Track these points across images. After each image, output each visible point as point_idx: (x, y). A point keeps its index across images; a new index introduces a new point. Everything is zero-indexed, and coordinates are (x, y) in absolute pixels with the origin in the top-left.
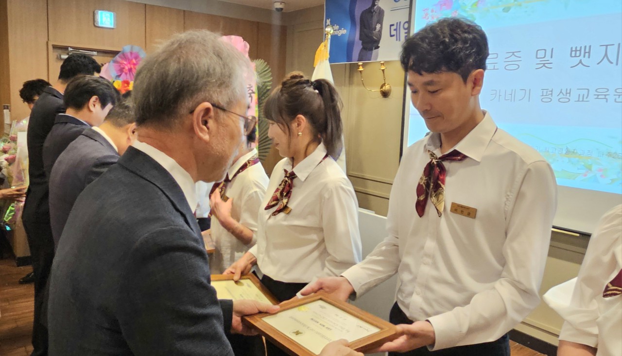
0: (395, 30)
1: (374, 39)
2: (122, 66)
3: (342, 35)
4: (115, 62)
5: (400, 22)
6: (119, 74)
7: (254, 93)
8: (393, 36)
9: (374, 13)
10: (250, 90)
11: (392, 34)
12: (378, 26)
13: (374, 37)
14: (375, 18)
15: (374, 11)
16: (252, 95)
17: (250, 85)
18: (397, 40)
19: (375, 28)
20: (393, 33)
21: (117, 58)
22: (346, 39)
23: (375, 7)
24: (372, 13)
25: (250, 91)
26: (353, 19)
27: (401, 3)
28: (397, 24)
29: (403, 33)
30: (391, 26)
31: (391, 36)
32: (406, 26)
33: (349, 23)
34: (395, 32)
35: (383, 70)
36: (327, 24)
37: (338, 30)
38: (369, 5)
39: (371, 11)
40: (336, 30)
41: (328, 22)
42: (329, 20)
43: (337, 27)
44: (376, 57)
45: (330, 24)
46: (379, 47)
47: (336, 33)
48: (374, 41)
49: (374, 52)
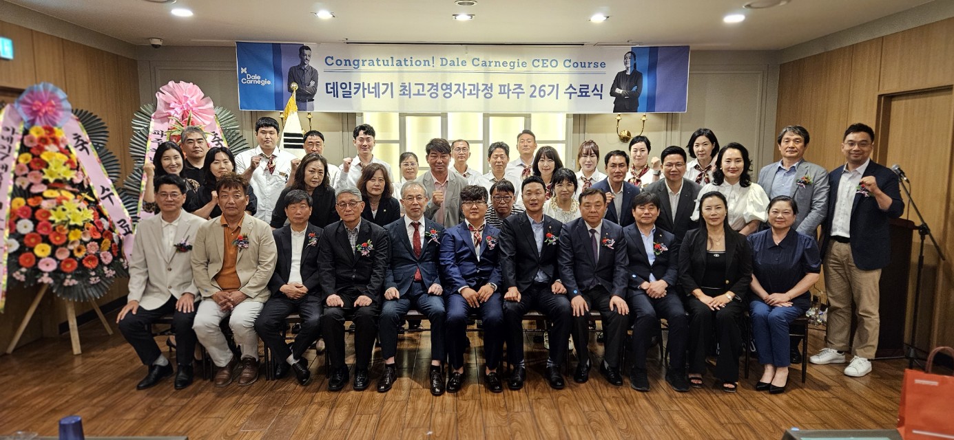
0: (331, 88)
2: (35, 109)
3: (266, 84)
4: (24, 103)
5: (337, 83)
6: (32, 118)
7: (222, 140)
8: (331, 92)
9: (306, 71)
10: (215, 137)
12: (312, 83)
13: (308, 91)
14: (308, 76)
15: (305, 69)
16: (221, 142)
17: (214, 132)
18: (334, 96)
19: (309, 84)
20: (330, 90)
21: (24, 97)
22: (272, 90)
23: (306, 66)
24: (303, 70)
25: (217, 139)
26: (278, 72)
27: (335, 67)
28: (334, 83)
29: (340, 92)
30: (327, 84)
31: (328, 92)
32: (344, 86)
33: (272, 76)
34: (332, 90)
35: (310, 119)
36: (242, 72)
37: (261, 80)
38: (298, 63)
39: (301, 69)
40: (257, 80)
41: (244, 70)
42: (246, 69)
43: (259, 77)
44: (312, 108)
45: (248, 73)
46: (313, 100)
47: (258, 82)
48: (309, 95)
49: (308, 104)
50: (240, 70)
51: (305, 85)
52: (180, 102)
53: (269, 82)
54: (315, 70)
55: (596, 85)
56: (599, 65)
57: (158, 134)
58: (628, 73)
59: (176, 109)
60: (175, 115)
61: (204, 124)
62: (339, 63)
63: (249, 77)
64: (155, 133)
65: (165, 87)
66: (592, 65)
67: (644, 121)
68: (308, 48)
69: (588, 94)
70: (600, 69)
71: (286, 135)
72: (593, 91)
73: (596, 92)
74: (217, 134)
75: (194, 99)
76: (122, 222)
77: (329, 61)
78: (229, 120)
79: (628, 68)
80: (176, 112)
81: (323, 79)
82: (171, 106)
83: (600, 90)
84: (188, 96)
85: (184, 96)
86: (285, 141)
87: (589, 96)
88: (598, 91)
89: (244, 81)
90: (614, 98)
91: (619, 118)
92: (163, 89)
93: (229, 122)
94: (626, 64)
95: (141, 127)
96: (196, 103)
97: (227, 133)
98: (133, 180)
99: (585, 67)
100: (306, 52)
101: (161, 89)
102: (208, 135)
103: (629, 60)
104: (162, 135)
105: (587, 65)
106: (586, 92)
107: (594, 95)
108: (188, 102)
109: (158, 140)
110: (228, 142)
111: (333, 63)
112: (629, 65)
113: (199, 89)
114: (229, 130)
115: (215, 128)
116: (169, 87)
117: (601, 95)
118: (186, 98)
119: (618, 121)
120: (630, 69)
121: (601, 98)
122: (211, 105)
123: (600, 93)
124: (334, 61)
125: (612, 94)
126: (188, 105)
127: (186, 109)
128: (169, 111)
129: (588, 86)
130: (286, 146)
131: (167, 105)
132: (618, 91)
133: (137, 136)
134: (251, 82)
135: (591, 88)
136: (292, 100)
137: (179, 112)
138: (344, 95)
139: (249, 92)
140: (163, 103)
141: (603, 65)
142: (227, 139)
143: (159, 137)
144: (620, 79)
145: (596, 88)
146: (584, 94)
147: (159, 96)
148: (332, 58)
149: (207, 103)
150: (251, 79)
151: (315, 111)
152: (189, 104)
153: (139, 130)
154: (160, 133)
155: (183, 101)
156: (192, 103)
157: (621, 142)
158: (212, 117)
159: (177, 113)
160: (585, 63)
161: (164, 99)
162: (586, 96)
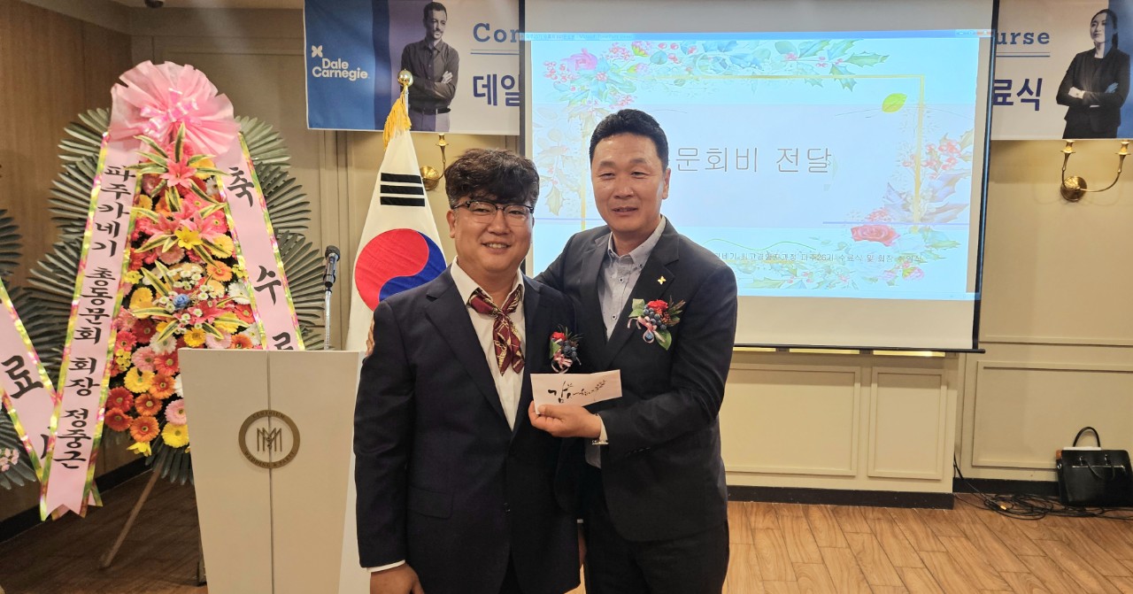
0: (484, 86)
1: (436, 95)
3: (360, 80)
5: (495, 76)
7: (250, 185)
8: (483, 95)
9: (435, 52)
10: (239, 179)
11: (479, 92)
12: (447, 76)
13: (437, 93)
14: (439, 62)
15: (435, 49)
16: (248, 189)
17: (236, 169)
18: (489, 103)
19: (442, 78)
20: (481, 91)
22: (371, 88)
23: (436, 43)
24: (431, 51)
26: (382, 54)
27: (492, 45)
28: (489, 76)
29: (501, 92)
30: (476, 79)
31: (476, 94)
32: (508, 83)
33: (371, 61)
34: (485, 91)
35: (443, 148)
36: (314, 55)
37: (349, 70)
38: (420, 36)
39: (426, 48)
40: (342, 70)
41: (317, 51)
42: (321, 48)
43: (345, 65)
44: (446, 127)
45: (324, 57)
46: (449, 110)
47: (343, 74)
48: (439, 100)
49: (439, 117)
50: (310, 51)
51: (433, 79)
52: (164, 106)
53: (364, 75)
54: (453, 50)
55: (1027, 81)
56: (1035, 38)
57: (118, 173)
58: (1100, 55)
59: (152, 120)
60: (152, 132)
61: (213, 151)
62: (500, 36)
63: (326, 63)
64: (110, 173)
65: (130, 73)
66: (1020, 40)
67: (1123, 157)
68: (440, 7)
69: (1008, 100)
70: (1036, 47)
71: (385, 177)
72: (1019, 94)
73: (1026, 95)
74: (242, 173)
75: (193, 99)
76: (15, 363)
77: (482, 33)
78: (269, 146)
79: (1098, 45)
80: (153, 127)
81: (468, 68)
82: (143, 114)
83: (1034, 89)
84: (180, 93)
85: (172, 93)
86: (384, 189)
87: (1011, 104)
88: (1031, 93)
89: (317, 72)
90: (1065, 109)
91: (1068, 150)
92: (127, 77)
93: (269, 150)
94: (1094, 35)
95: (80, 156)
96: (195, 106)
97: (263, 172)
98: (51, 270)
99: (1004, 42)
100: (438, 15)
101: (122, 78)
102: (223, 176)
103: (1101, 28)
104: (126, 175)
105: (1009, 39)
106: (1005, 96)
107: (1023, 101)
108: (179, 104)
109: (118, 186)
110: (264, 191)
111: (488, 38)
112: (1101, 38)
113: (204, 78)
114: (268, 165)
115: (239, 160)
116: (138, 73)
117: (1037, 102)
118: (175, 97)
119: (1067, 156)
120: (1103, 46)
121: (1037, 109)
122: (229, 111)
123: (1034, 97)
124: (491, 33)
125: (1062, 98)
126: (177, 112)
127: (174, 120)
128: (139, 124)
129: (1009, 82)
130: (384, 201)
131: (136, 110)
132: (1075, 93)
133: (70, 176)
134: (329, 74)
135: (1017, 86)
136: (401, 107)
137: (159, 127)
138: (507, 100)
139: (326, 94)
140: (124, 108)
141: (1044, 38)
142: (261, 183)
143: (119, 180)
144: (1080, 68)
145: (1026, 88)
146: (1000, 99)
147: (117, 92)
148: (487, 27)
149: (221, 108)
150: (330, 69)
151: (451, 131)
152: (182, 109)
153: (74, 163)
154: (122, 172)
155: (170, 101)
156: (189, 107)
157: (1064, 201)
158: (231, 137)
159: (157, 126)
160: (1004, 35)
161: (127, 99)
162: (1004, 103)
